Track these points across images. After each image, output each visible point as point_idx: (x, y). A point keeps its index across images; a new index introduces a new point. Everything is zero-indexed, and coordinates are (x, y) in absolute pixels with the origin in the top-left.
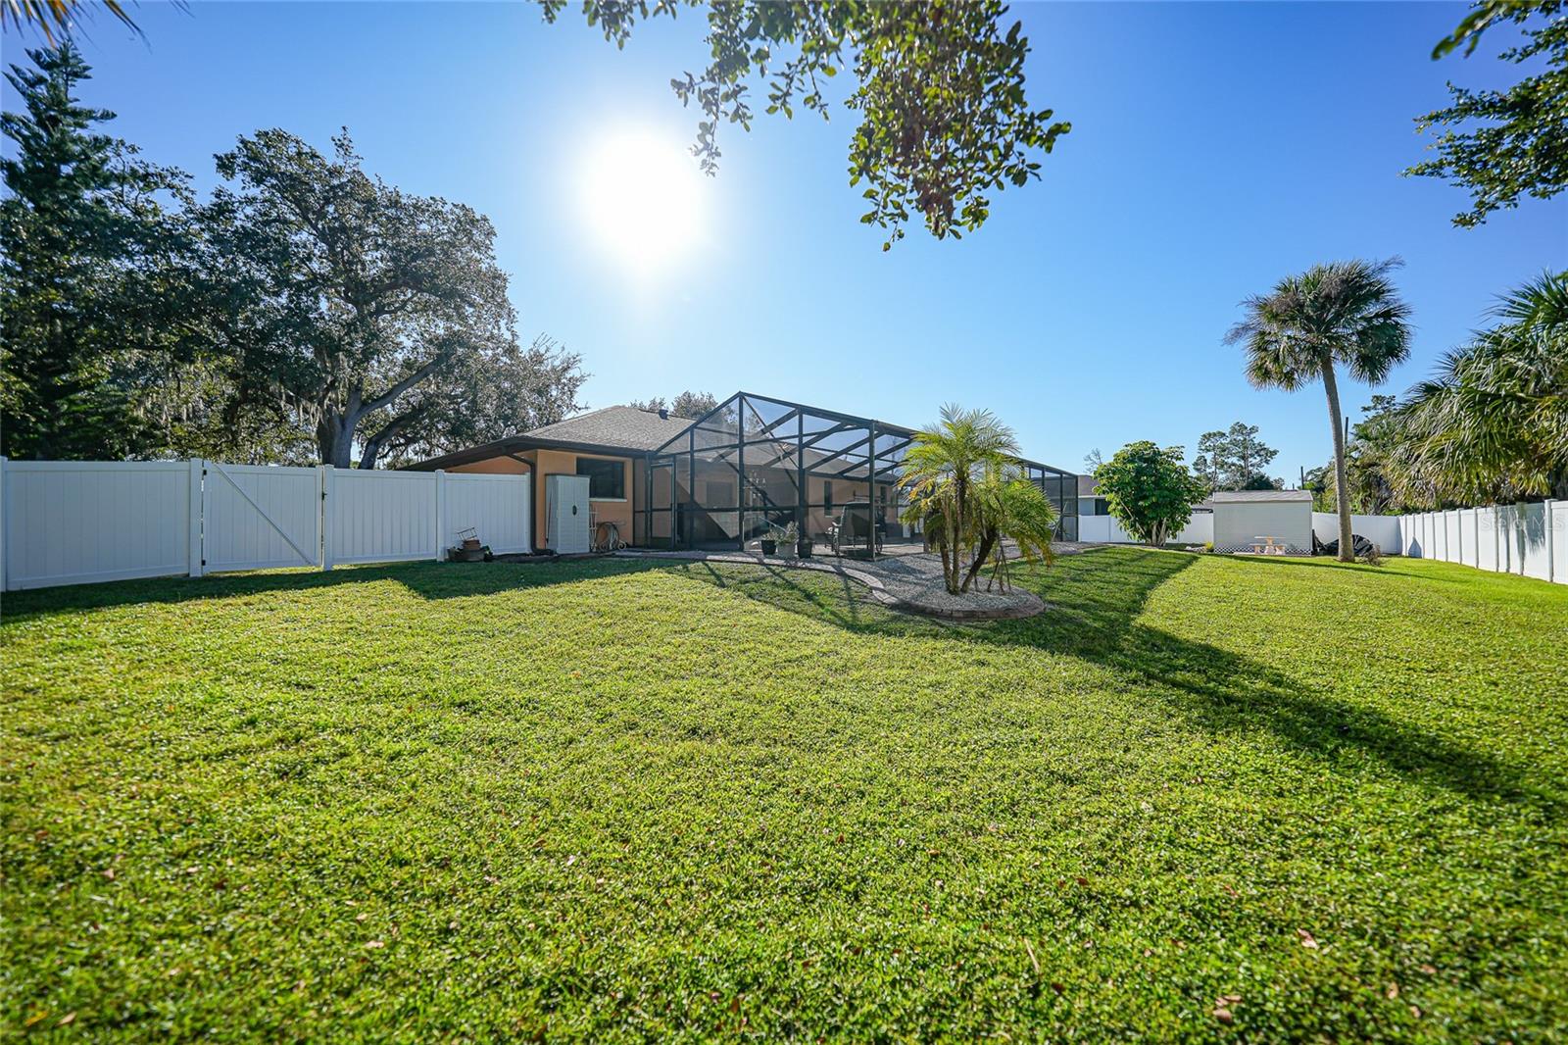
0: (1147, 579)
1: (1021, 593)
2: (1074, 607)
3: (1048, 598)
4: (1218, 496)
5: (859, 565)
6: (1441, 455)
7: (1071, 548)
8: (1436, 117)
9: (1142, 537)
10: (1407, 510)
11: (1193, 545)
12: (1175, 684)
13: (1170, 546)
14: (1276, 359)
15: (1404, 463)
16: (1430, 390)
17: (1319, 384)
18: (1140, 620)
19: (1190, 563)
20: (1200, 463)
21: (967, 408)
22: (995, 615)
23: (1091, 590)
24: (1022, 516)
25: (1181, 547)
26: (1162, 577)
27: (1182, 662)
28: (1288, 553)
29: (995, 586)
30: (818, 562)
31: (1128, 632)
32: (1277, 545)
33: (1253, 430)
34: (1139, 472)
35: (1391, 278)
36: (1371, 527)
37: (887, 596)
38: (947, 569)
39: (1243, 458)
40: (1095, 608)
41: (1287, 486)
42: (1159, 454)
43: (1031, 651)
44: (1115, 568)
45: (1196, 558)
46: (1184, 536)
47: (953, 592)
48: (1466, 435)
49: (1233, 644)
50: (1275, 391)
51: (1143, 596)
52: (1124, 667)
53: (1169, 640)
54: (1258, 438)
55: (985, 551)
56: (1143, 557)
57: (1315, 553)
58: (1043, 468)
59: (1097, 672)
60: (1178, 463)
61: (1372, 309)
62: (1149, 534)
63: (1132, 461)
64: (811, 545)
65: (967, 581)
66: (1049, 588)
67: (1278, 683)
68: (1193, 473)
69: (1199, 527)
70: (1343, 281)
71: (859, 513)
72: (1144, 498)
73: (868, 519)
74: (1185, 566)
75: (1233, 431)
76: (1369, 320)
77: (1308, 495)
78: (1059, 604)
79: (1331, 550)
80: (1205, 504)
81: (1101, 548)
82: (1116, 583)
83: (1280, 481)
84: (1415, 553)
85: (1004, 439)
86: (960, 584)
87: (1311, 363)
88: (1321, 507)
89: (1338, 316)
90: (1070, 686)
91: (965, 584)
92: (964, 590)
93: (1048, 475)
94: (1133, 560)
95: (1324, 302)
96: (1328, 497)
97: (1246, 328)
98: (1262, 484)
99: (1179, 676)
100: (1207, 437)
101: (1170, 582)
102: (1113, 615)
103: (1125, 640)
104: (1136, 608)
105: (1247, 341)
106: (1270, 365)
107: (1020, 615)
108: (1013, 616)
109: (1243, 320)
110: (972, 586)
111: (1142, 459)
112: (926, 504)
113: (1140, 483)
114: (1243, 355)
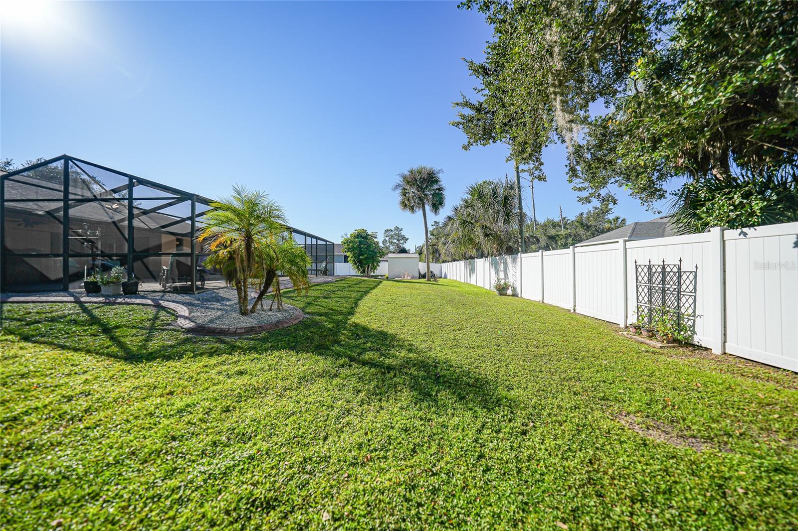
0: (360, 294)
1: (291, 309)
2: (320, 315)
3: (307, 310)
4: (390, 255)
5: (179, 297)
6: (454, 242)
7: (329, 279)
8: (457, 104)
9: (361, 273)
10: (444, 262)
11: (381, 276)
12: (364, 363)
13: (372, 277)
14: (408, 200)
15: (444, 244)
16: (450, 218)
17: (421, 212)
18: (353, 319)
19: (379, 284)
20: (384, 242)
21: (250, 190)
22: (268, 327)
23: (332, 303)
24: (292, 262)
25: (376, 277)
26: (366, 293)
27: (369, 344)
28: (412, 278)
29: (275, 306)
30: (143, 297)
31: (345, 328)
32: (408, 275)
33: (401, 229)
34: (360, 242)
35: (441, 176)
36: (435, 267)
37: (188, 321)
38: (240, 298)
39: (398, 240)
40: (331, 314)
41: (411, 252)
42: (368, 235)
43: (283, 353)
44: (347, 289)
45: (381, 282)
46: (378, 272)
47: (244, 313)
48: (460, 234)
49: (391, 329)
50: (408, 213)
51: (356, 304)
52: (339, 355)
53: (365, 329)
54: (403, 233)
55: (268, 284)
56: (360, 283)
57: (419, 278)
58: (317, 238)
59: (322, 363)
60: (375, 240)
61: (435, 187)
62: (364, 271)
63: (357, 238)
64: (136, 284)
65: (256, 304)
66: (309, 304)
67: (410, 350)
68: (381, 245)
69: (383, 268)
70: (428, 174)
71: (182, 259)
72: (362, 255)
73: (190, 264)
74: (376, 286)
75: (395, 229)
76: (435, 190)
77: (417, 255)
78: (313, 314)
79: (424, 276)
80: (385, 258)
81: (343, 279)
82: (345, 298)
83: (409, 250)
84: (445, 277)
85: (277, 213)
86: (250, 307)
87: (418, 203)
88: (421, 260)
89: (427, 187)
90: (303, 379)
91: (253, 307)
92: (252, 311)
93: (320, 242)
94: (355, 284)
95: (423, 180)
96: (423, 256)
97: (399, 186)
98: (404, 251)
99: (368, 356)
100: (387, 231)
101: (369, 295)
102: (340, 317)
103: (343, 334)
104: (351, 313)
105: (399, 191)
106: (406, 202)
107: (285, 325)
108: (281, 327)
109: (399, 182)
110: (259, 307)
111: (361, 237)
112: (223, 253)
113: (361, 248)
114: (397, 197)
